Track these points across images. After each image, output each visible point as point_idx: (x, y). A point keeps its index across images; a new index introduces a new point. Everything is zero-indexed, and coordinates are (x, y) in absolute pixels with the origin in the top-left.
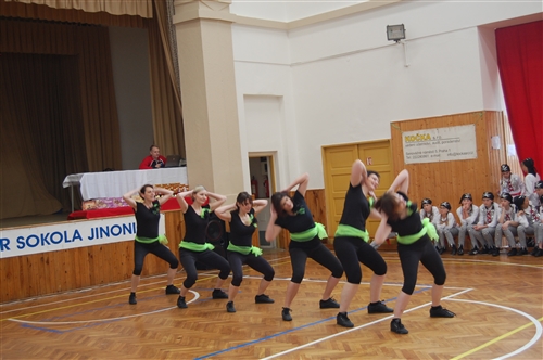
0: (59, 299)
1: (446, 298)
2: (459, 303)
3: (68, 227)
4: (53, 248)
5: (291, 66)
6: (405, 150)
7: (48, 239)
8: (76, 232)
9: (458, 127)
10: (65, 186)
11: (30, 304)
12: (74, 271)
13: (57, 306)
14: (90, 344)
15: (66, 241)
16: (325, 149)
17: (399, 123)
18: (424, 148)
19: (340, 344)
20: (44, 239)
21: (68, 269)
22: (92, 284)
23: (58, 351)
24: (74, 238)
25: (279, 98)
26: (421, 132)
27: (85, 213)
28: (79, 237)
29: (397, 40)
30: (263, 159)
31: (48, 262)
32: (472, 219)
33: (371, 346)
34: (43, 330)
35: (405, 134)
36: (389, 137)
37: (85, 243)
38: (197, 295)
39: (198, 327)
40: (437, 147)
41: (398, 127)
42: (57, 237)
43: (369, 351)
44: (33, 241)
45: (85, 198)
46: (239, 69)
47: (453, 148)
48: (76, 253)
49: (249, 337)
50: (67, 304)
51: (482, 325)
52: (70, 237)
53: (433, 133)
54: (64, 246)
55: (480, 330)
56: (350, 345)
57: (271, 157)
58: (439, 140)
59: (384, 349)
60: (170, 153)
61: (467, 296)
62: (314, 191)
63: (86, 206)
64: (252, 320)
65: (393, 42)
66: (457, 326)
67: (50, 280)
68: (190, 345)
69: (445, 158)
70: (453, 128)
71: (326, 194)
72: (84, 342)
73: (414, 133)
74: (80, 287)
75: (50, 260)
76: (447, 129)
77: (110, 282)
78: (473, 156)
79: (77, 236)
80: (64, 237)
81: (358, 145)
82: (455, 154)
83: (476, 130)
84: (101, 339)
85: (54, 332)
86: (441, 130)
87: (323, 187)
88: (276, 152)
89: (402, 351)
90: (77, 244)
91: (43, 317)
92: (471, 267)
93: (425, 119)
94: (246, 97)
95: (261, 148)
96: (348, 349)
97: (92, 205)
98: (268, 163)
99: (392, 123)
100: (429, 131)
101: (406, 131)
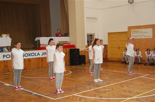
0: (33, 71)
1: (141, 77)
2: (145, 78)
3: (36, 52)
4: (32, 57)
5: (100, 9)
6: (132, 35)
7: (31, 55)
8: (38, 53)
9: (147, 29)
10: (36, 40)
11: (25, 72)
12: (37, 64)
13: (33, 73)
14: (41, 83)
15: (36, 55)
16: (109, 33)
17: (130, 27)
18: (137, 34)
19: (110, 87)
20: (29, 55)
21: (36, 63)
22: (42, 68)
23: (32, 85)
24: (38, 55)
25: (96, 18)
26: (137, 30)
27: (41, 48)
28: (39, 55)
29: (131, 3)
30: (91, 35)
31: (30, 61)
32: (150, 55)
33: (119, 89)
34: (28, 79)
35: (132, 30)
36: (127, 31)
37: (41, 56)
38: (71, 72)
39: (71, 81)
40: (141, 34)
41: (130, 28)
42: (33, 54)
43: (119, 90)
44: (26, 55)
45: (41, 44)
46: (85, 10)
47: (146, 35)
48: (38, 59)
49: (85, 84)
50: (35, 73)
51: (151, 85)
52: (37, 54)
53: (140, 30)
54: (35, 57)
55: (150, 86)
56: (113, 88)
57: (93, 35)
58: (141, 32)
59: (123, 90)
60: (65, 33)
61: (147, 76)
62: (105, 45)
63: (41, 46)
64: (86, 80)
65: (130, 4)
66: (144, 85)
67: (30, 66)
68: (68, 85)
69: (143, 37)
70: (146, 29)
71: (108, 46)
72: (40, 83)
73: (135, 30)
74: (39, 68)
75: (31, 60)
76: (144, 29)
77: (47, 67)
78: (151, 37)
79: (38, 54)
80: (35, 54)
81: (118, 33)
82: (146, 36)
83: (153, 30)
84: (44, 82)
85: (31, 80)
86: (143, 29)
87: (107, 44)
88: (95, 34)
89: (128, 91)
90: (38, 56)
91: (29, 76)
92: (149, 69)
93: (138, 26)
94: (87, 18)
95: (91, 32)
96: (112, 89)
97: (43, 46)
98: (92, 36)
99: (128, 27)
100: (139, 30)
101: (132, 29)
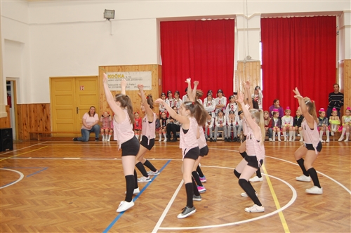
9: (141, 72)
17: (105, 67)
18: (119, 82)
26: (119, 73)
29: (109, 19)
36: (98, 75)
41: (103, 69)
53: (126, 74)
57: (14, 82)
58: (129, 78)
62: (42, 105)
65: (106, 20)
70: (138, 73)
71: (51, 106)
73: (114, 74)
76: (135, 73)
81: (76, 78)
83: (152, 75)
86: (131, 73)
87: (47, 100)
88: (18, 78)
98: (12, 85)
99: (100, 67)
100: (123, 73)
101: (109, 71)
